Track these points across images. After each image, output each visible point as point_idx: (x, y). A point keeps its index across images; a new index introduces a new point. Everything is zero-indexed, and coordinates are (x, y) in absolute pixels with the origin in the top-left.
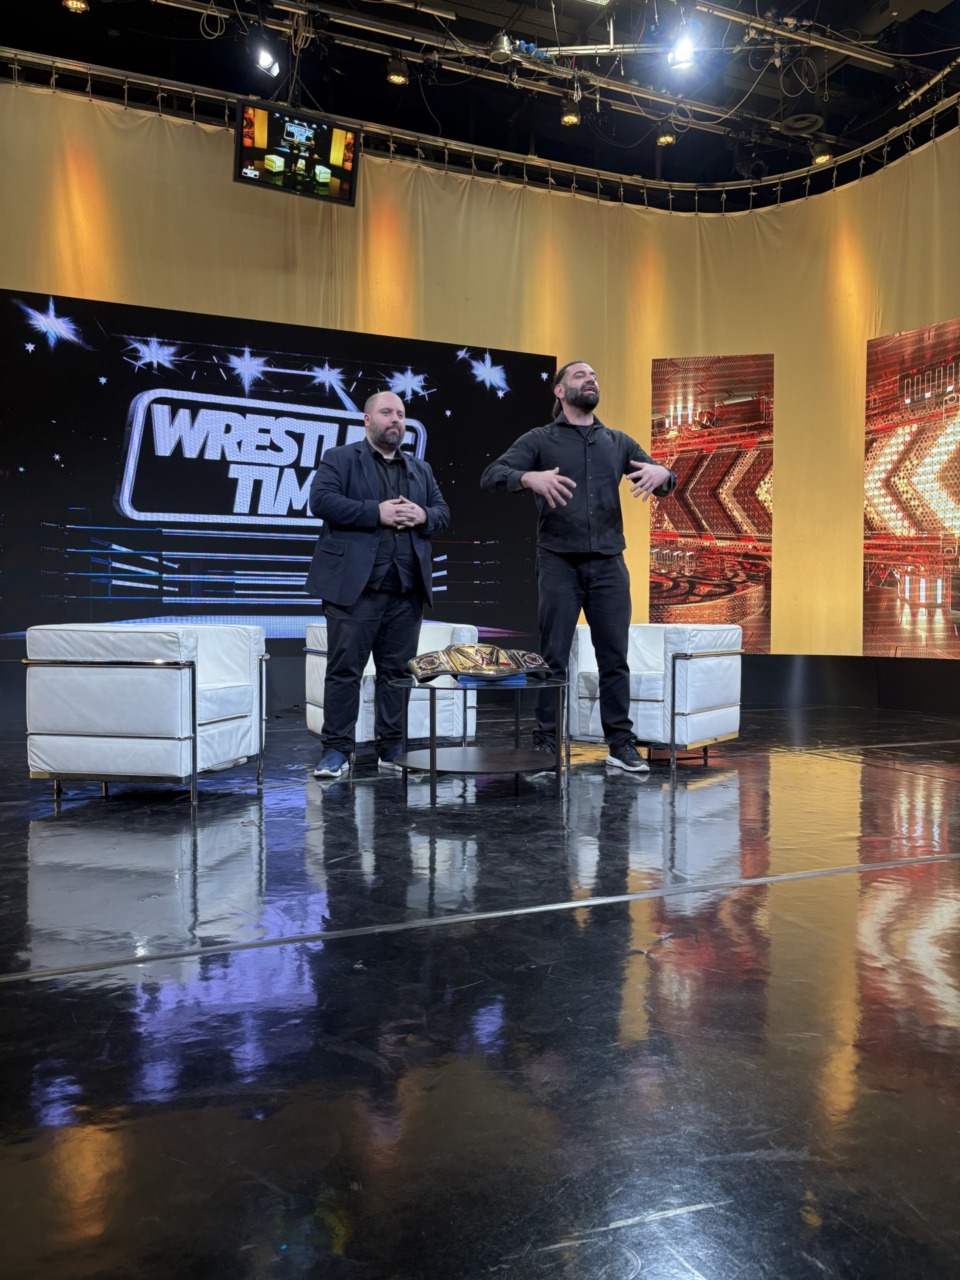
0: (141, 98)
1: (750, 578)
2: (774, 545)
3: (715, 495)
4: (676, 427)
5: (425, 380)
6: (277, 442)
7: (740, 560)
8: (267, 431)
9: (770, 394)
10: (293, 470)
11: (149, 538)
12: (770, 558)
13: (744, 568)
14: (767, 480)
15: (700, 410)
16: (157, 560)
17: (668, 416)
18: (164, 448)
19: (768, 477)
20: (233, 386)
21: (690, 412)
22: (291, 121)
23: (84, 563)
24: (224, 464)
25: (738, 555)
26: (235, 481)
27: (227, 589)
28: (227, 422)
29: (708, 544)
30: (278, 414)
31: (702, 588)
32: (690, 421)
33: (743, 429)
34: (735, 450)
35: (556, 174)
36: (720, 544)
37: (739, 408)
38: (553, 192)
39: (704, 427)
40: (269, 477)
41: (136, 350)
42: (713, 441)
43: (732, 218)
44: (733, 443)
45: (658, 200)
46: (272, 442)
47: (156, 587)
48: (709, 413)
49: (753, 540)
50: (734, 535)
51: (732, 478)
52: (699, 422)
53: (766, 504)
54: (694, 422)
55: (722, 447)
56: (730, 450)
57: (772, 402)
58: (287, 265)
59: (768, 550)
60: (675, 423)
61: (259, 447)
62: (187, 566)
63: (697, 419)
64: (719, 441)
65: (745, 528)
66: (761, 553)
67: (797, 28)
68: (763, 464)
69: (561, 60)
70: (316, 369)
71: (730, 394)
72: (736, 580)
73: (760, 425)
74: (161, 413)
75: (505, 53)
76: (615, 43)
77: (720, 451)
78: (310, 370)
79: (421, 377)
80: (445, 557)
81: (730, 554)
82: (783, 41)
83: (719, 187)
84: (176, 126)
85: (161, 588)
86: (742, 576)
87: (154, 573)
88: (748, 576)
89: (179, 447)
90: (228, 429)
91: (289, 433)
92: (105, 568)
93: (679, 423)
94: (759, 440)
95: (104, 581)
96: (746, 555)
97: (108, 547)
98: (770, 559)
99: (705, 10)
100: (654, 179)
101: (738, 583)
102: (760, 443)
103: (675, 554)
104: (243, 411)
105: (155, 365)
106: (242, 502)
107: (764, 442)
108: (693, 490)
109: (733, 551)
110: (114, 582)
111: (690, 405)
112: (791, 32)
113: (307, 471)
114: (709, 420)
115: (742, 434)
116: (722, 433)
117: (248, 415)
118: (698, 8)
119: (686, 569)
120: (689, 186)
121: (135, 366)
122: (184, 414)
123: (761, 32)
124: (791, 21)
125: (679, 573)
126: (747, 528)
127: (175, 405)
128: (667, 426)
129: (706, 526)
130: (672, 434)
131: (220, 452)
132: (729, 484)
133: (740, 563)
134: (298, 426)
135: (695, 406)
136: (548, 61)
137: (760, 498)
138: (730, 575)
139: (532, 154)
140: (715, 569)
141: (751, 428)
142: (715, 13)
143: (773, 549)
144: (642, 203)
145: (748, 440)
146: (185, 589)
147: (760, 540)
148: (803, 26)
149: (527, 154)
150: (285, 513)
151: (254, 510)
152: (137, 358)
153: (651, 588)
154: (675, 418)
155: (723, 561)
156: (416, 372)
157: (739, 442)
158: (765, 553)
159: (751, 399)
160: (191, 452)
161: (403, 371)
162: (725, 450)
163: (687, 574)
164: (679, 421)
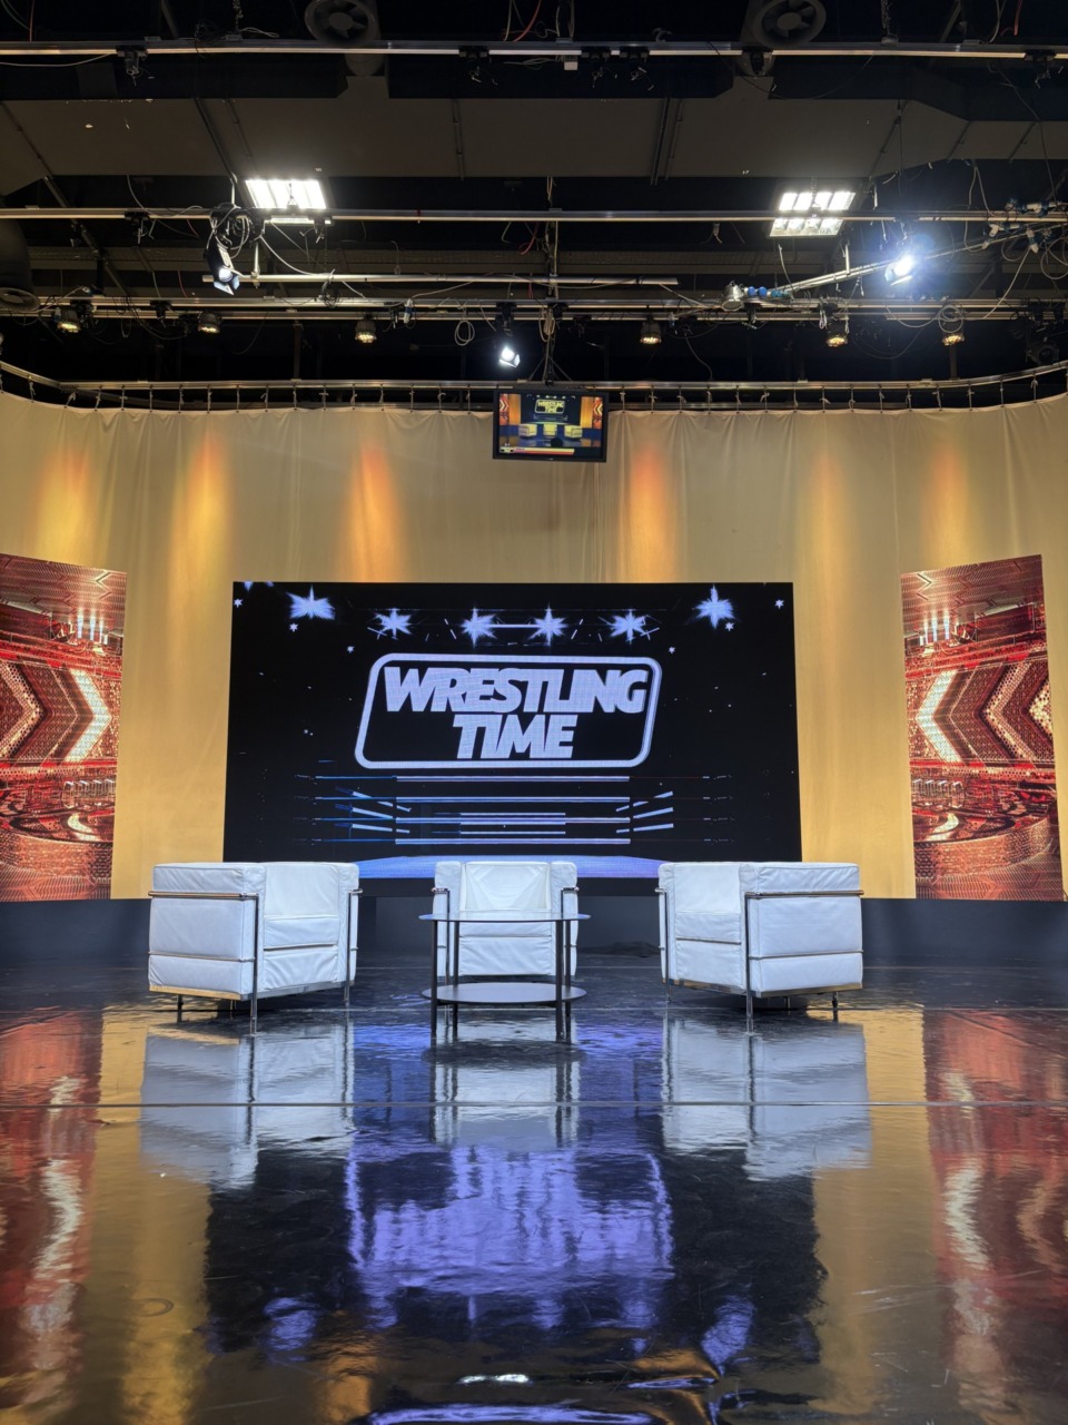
0: (425, 399)
1: (1031, 810)
2: (1058, 771)
3: (980, 714)
4: (931, 644)
5: (647, 620)
6: (501, 692)
7: (1017, 789)
8: (491, 682)
9: (1039, 598)
10: (516, 716)
11: (384, 785)
12: (1054, 786)
13: (1022, 798)
14: (1042, 696)
15: (957, 624)
16: (391, 805)
17: (922, 633)
18: (394, 705)
19: (1044, 692)
20: (464, 645)
21: (946, 625)
22: (543, 397)
23: (329, 809)
24: (449, 715)
25: (1014, 783)
26: (460, 729)
27: (452, 830)
28: (453, 677)
29: (977, 771)
30: (501, 666)
31: (973, 822)
32: (947, 637)
33: (1010, 641)
34: (1001, 664)
35: (829, 393)
36: (991, 771)
37: (1003, 617)
38: (828, 412)
39: (964, 641)
40: (492, 724)
41: (380, 621)
42: (975, 657)
43: (1046, 404)
44: (998, 657)
45: (955, 399)
46: (495, 691)
47: (390, 830)
48: (968, 626)
49: (1031, 767)
50: (1007, 761)
51: (1000, 696)
52: (958, 637)
53: (1044, 724)
54: (952, 637)
55: (986, 663)
56: (996, 665)
57: (1043, 609)
58: (550, 523)
59: (1052, 776)
60: (931, 640)
61: (484, 698)
62: (417, 810)
63: (955, 633)
64: (982, 656)
65: (1020, 751)
66: (1042, 780)
67: (1044, 213)
68: (1038, 679)
69: (800, 294)
70: (538, 621)
71: (991, 604)
72: (1013, 812)
73: (1029, 634)
74: (393, 674)
75: (734, 302)
76: (851, 267)
77: (984, 667)
78: (533, 622)
79: (642, 619)
80: (671, 794)
81: (1004, 782)
82: (1034, 226)
83: (1028, 373)
84: (454, 419)
85: (394, 830)
86: (1021, 809)
87: (390, 817)
88: (1027, 806)
89: (408, 702)
90: (453, 683)
91: (512, 682)
92: (348, 814)
93: (935, 640)
94: (1030, 651)
95: (346, 825)
96: (1024, 784)
97: (350, 795)
98: (1055, 788)
99: (931, 219)
100: (947, 379)
101: (1016, 816)
102: (1031, 655)
103: (940, 783)
104: (468, 666)
105: (394, 632)
106: (466, 747)
107: (1037, 654)
108: (957, 710)
109: (1007, 779)
110: (355, 826)
111: (946, 618)
112: (1040, 217)
113: (531, 716)
114: (969, 633)
115: (1008, 646)
116: (985, 647)
117: (472, 670)
118: (922, 219)
119: (954, 802)
120: (991, 380)
121: (377, 634)
122: (413, 673)
123: (1007, 224)
124: (1036, 207)
125: (946, 805)
126: (1022, 751)
127: (404, 667)
128: (922, 643)
129: (974, 752)
130: (928, 652)
131: (445, 703)
132: (997, 703)
133: (1017, 793)
134: (520, 675)
135: (952, 619)
136: (786, 299)
137: (1035, 718)
138: (1006, 807)
139: (802, 379)
140: (988, 800)
141: (1018, 640)
142: (943, 219)
143: (1057, 775)
144: (936, 406)
145: (1016, 653)
146: (416, 831)
147: (1038, 766)
148: (1050, 209)
149: (796, 380)
150: (508, 756)
151: (477, 756)
152: (382, 627)
153: (915, 823)
154: (930, 633)
155: (996, 790)
156: (637, 615)
157: (1005, 656)
158: (1047, 781)
159: (1016, 606)
160: (418, 707)
161: (623, 615)
162: (990, 666)
163: (955, 807)
164: (935, 635)
